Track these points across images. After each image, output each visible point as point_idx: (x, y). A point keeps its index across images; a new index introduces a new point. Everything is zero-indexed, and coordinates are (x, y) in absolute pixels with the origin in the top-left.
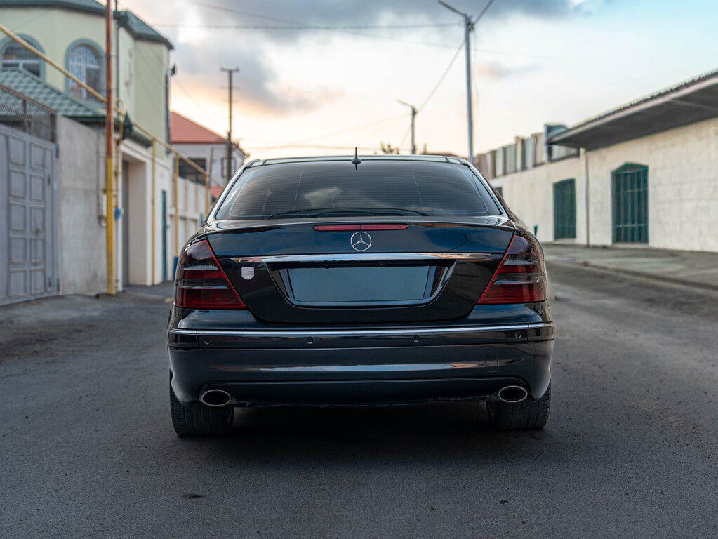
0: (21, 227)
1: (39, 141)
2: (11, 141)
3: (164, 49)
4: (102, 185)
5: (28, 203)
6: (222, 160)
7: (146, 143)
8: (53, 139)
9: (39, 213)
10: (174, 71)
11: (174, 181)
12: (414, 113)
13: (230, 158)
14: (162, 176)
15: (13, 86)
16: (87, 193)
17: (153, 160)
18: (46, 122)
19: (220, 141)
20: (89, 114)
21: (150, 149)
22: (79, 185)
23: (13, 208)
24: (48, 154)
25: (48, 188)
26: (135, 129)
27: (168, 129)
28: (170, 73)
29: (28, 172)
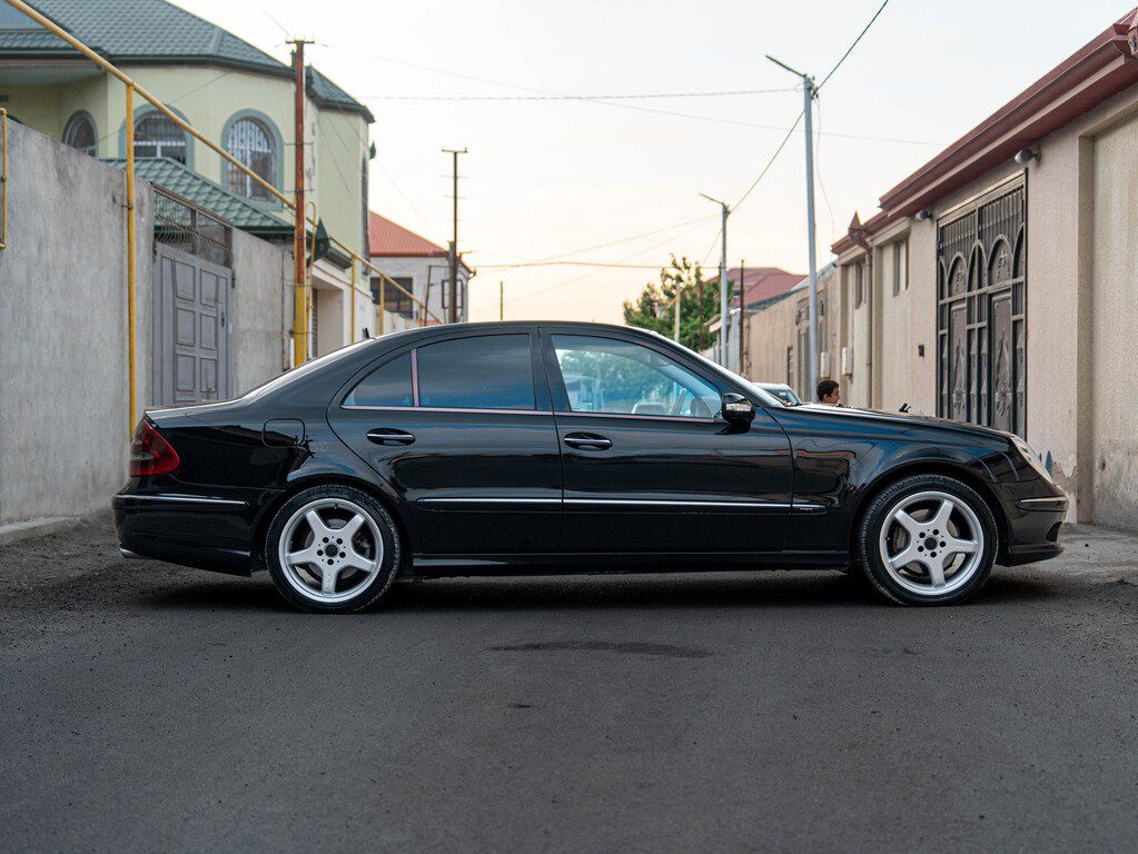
0: (190, 387)
1: (211, 266)
2: (178, 267)
3: (361, 121)
4: (288, 326)
5: (198, 353)
6: (443, 282)
7: (343, 263)
8: (228, 263)
9: (211, 366)
10: (373, 152)
11: (379, 315)
12: (726, 213)
13: (454, 281)
14: (362, 309)
15: (180, 191)
16: (268, 334)
17: (352, 286)
18: (219, 238)
19: (440, 254)
20: (269, 223)
21: (349, 271)
22: (260, 326)
23: (180, 359)
24: (222, 281)
25: (221, 331)
26: (333, 244)
27: (366, 236)
28: (368, 154)
29: (198, 309)
